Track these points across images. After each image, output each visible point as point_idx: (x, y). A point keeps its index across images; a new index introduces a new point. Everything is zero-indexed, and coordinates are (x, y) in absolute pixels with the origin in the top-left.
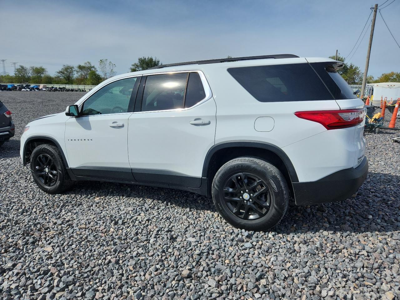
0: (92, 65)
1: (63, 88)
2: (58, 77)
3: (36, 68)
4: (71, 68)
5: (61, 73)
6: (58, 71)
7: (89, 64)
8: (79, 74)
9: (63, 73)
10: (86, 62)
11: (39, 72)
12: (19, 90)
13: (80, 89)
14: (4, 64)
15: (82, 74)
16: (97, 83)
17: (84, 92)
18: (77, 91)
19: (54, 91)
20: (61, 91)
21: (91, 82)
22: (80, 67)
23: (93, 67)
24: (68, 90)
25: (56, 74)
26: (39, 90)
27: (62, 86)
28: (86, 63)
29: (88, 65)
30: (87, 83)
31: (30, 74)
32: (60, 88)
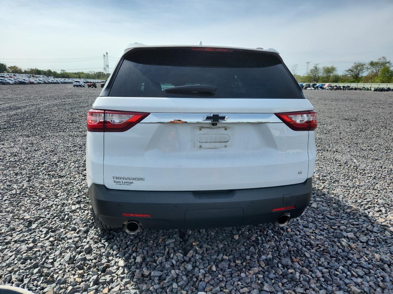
0: (388, 60)
1: (348, 86)
2: (346, 75)
3: (328, 68)
4: (362, 66)
5: (350, 71)
6: (347, 69)
7: (384, 59)
8: (370, 71)
9: (352, 71)
10: (381, 57)
11: (329, 71)
12: (305, 89)
13: (364, 87)
14: (308, 66)
15: (373, 72)
16: (388, 81)
17: (370, 91)
18: (361, 89)
19: (336, 90)
20: (343, 90)
21: (381, 80)
22: (372, 64)
23: (389, 62)
24: (352, 89)
25: (345, 73)
26: (323, 89)
27: (346, 85)
28: (380, 59)
29: (382, 61)
30: (376, 81)
31: (321, 74)
32: (344, 87)
